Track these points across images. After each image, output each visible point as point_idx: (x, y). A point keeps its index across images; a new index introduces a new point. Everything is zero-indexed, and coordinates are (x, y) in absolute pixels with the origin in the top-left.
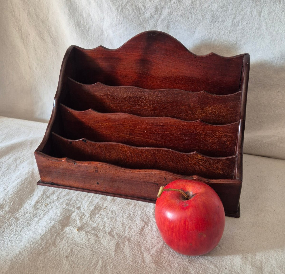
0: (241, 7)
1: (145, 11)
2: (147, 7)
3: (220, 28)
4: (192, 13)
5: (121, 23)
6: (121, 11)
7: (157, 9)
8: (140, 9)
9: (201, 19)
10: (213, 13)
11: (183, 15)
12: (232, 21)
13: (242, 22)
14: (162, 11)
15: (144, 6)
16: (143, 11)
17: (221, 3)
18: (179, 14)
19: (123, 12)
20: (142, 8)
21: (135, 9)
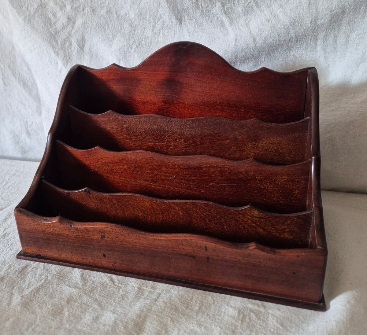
0: (159, 14)
1: (56, 22)
2: (58, 17)
3: (139, 38)
4: (108, 23)
5: (29, 35)
6: (28, 22)
7: (69, 19)
8: (50, 19)
9: (119, 29)
10: (131, 22)
11: (99, 26)
12: (153, 30)
13: (163, 30)
14: (75, 21)
15: (54, 16)
16: (54, 21)
17: (137, 11)
18: (94, 24)
19: (30, 23)
20: (53, 18)
21: (44, 19)
